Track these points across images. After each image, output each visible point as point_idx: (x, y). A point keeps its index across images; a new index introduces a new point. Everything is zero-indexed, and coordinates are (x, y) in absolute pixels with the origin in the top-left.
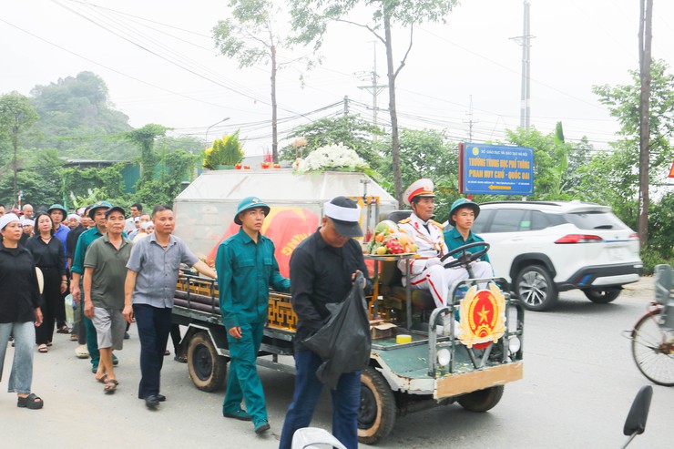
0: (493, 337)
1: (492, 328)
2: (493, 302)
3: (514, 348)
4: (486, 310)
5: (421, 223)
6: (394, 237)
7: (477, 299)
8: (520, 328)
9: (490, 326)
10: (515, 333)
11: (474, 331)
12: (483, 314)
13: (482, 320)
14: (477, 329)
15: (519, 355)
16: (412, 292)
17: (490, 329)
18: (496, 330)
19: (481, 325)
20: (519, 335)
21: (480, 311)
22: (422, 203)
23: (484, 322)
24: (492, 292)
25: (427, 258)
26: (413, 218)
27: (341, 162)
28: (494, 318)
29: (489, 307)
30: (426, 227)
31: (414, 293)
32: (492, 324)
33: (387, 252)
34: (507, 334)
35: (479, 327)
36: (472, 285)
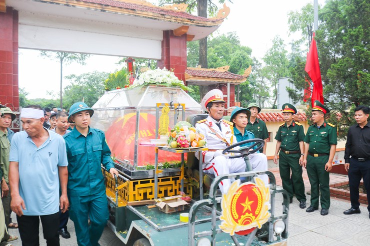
0: (258, 223)
1: (256, 216)
2: (257, 193)
3: (279, 230)
4: (250, 200)
5: (214, 122)
6: (183, 134)
7: (241, 192)
8: (285, 212)
9: (254, 214)
10: (281, 217)
11: (236, 221)
12: (247, 205)
13: (245, 210)
14: (240, 218)
15: (284, 235)
16: (203, 175)
17: (254, 217)
18: (259, 217)
19: (244, 214)
20: (285, 219)
21: (244, 201)
22: (214, 107)
23: (248, 211)
24: (257, 185)
25: (215, 150)
26: (209, 119)
27: (160, 80)
28: (259, 207)
29: (254, 198)
30: (219, 125)
31: (205, 177)
32: (256, 213)
33: (178, 146)
34: (273, 219)
35: (242, 217)
36: (236, 179)
